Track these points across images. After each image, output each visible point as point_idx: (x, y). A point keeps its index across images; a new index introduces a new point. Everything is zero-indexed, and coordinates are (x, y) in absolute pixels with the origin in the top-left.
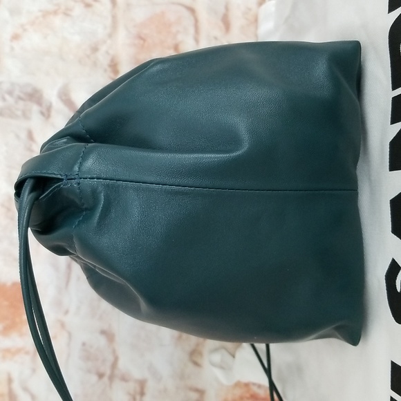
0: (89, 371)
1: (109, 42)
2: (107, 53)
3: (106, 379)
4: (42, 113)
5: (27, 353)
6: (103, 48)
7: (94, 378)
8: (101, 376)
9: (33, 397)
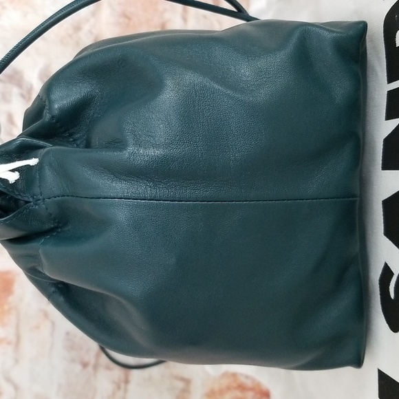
0: (73, 361)
1: (92, 20)
2: (90, 32)
3: (90, 369)
4: (22, 96)
5: (9, 343)
6: (86, 27)
7: (78, 368)
8: (85, 365)
9: (16, 388)
